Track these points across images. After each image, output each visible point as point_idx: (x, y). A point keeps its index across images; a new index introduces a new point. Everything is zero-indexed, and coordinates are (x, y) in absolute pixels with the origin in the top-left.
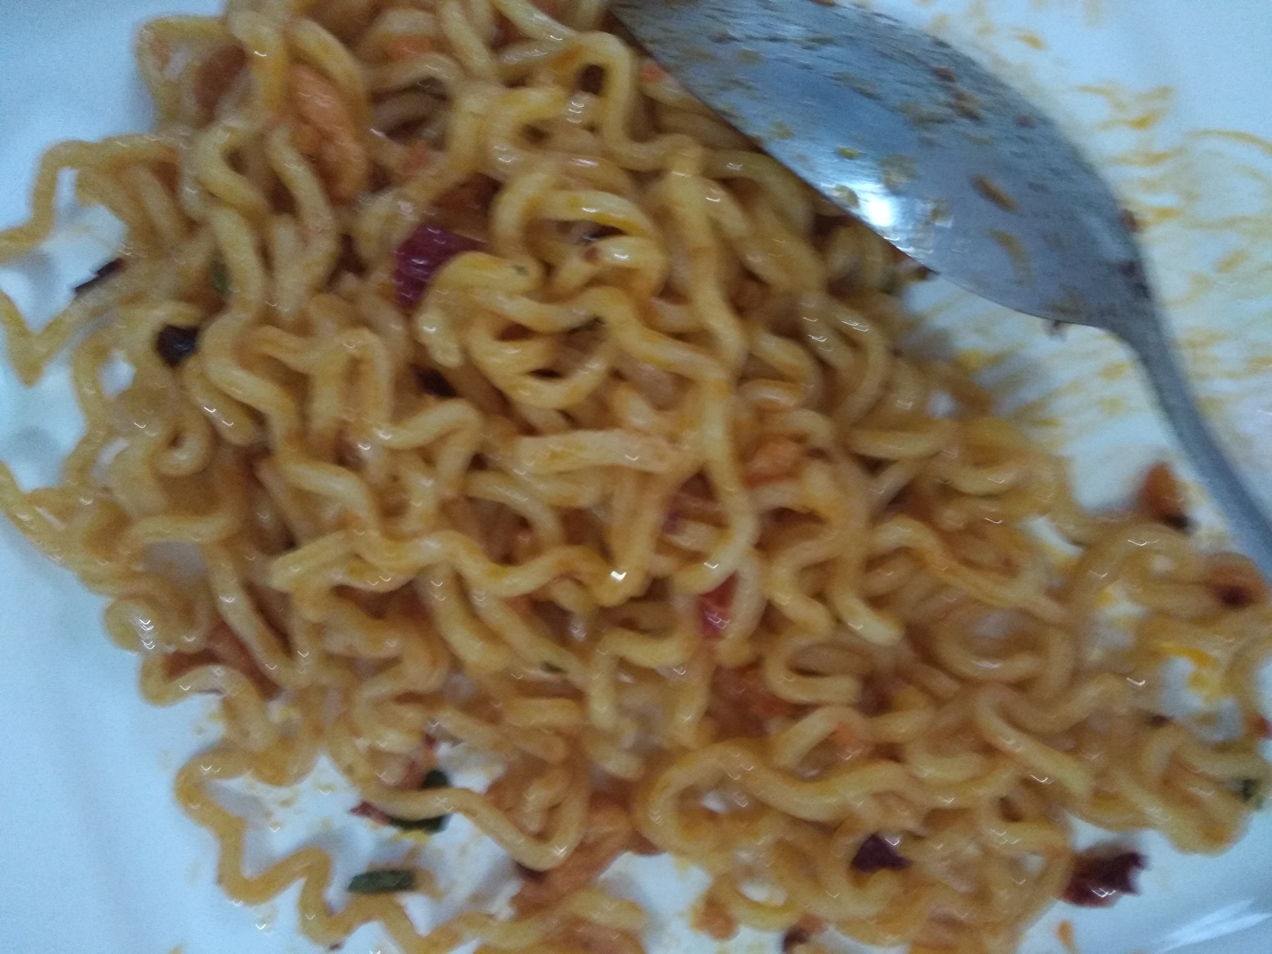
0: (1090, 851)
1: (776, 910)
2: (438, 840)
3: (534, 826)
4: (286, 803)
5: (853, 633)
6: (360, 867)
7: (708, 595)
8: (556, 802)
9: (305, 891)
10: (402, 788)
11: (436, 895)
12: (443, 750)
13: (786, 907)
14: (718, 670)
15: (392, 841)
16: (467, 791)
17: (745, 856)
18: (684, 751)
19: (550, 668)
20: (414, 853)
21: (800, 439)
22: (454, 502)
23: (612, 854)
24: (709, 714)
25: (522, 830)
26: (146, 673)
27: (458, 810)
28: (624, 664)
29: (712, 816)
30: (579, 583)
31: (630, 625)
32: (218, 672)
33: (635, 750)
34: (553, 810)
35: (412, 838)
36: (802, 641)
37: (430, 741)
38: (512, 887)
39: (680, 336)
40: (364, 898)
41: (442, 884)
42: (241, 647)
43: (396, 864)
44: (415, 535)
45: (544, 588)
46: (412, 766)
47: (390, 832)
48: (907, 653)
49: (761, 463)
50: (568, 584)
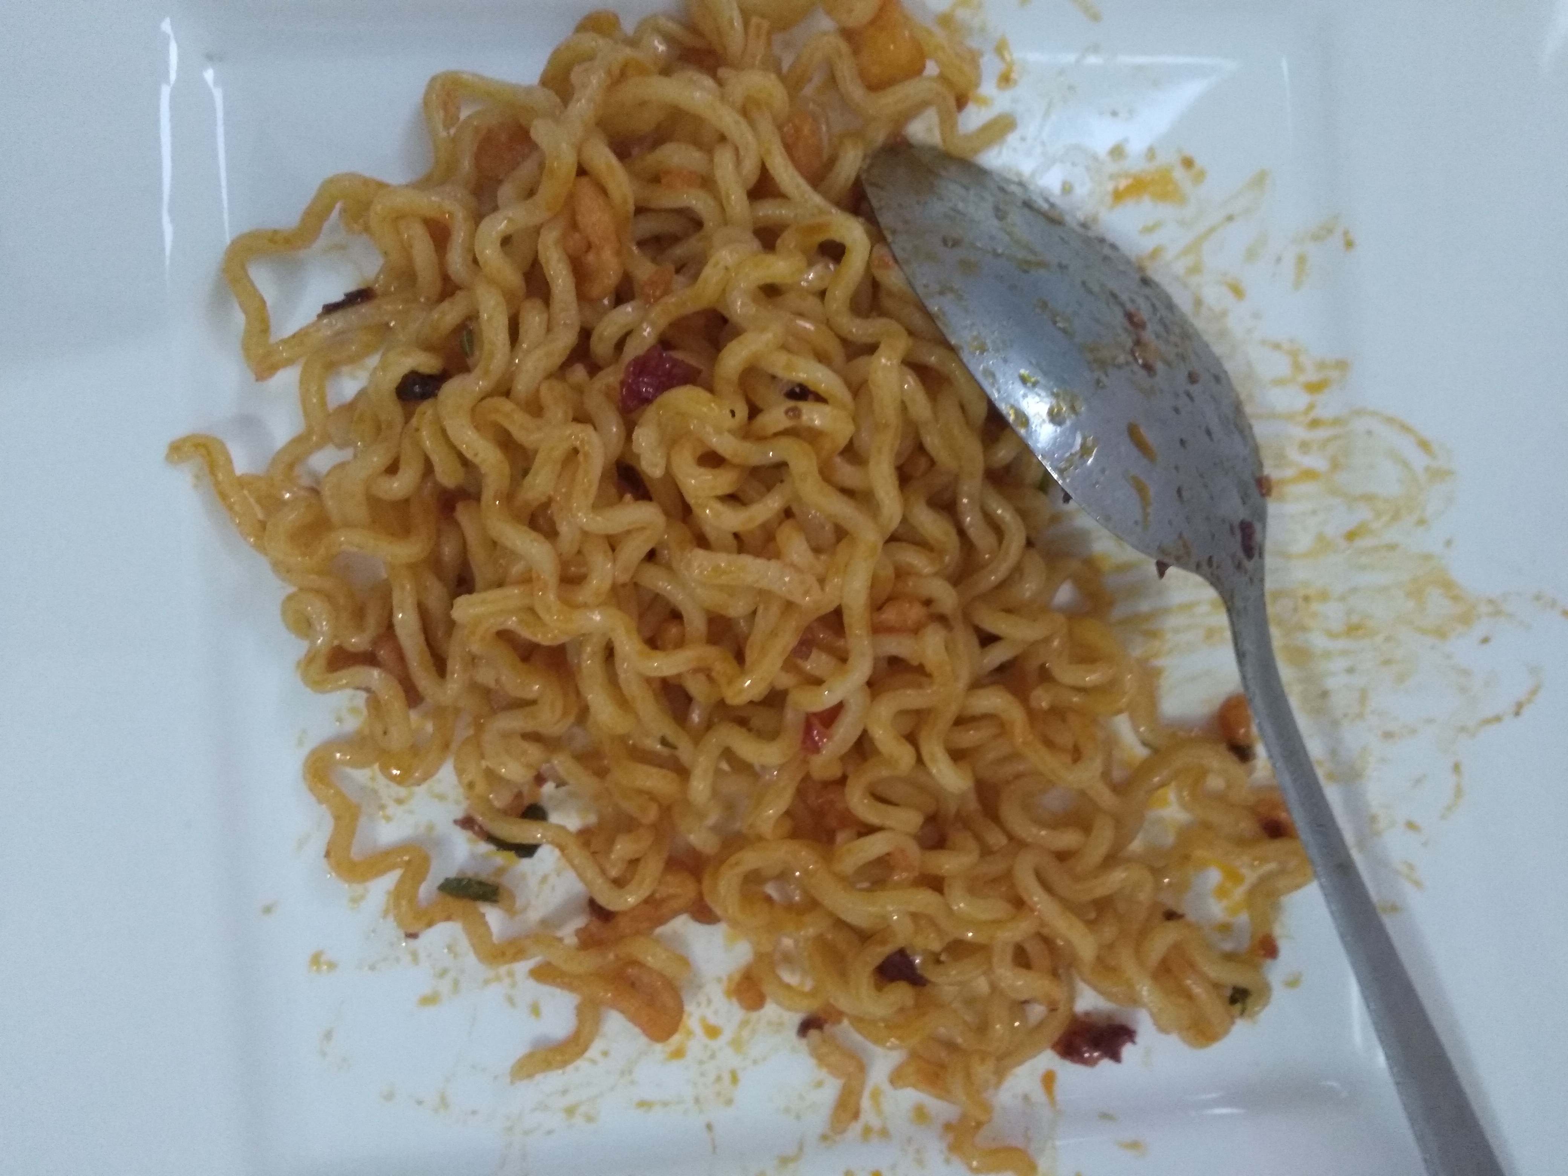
0: (1087, 1014)
1: (803, 995)
2: (525, 864)
3: (614, 873)
4: (400, 801)
5: (929, 774)
6: (452, 872)
7: (815, 714)
8: (637, 856)
9: (401, 882)
10: (506, 813)
11: (511, 911)
12: (548, 788)
13: (813, 994)
14: (807, 778)
15: (485, 857)
16: (563, 828)
17: (787, 942)
18: (760, 838)
19: (664, 742)
20: (501, 871)
21: (928, 602)
22: (624, 585)
23: (675, 914)
24: (788, 813)
25: (603, 872)
26: (309, 660)
27: (548, 842)
28: (728, 754)
29: (769, 899)
30: (710, 678)
31: (742, 722)
32: (375, 675)
33: (715, 829)
34: (634, 863)
35: (501, 858)
36: (885, 773)
37: (540, 780)
38: (580, 922)
39: (848, 492)
40: (449, 899)
41: (519, 903)
42: (401, 658)
43: (483, 876)
44: (585, 605)
45: (679, 675)
46: (519, 795)
47: (485, 847)
48: (973, 805)
49: (890, 615)
50: (702, 677)
